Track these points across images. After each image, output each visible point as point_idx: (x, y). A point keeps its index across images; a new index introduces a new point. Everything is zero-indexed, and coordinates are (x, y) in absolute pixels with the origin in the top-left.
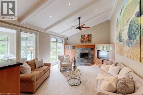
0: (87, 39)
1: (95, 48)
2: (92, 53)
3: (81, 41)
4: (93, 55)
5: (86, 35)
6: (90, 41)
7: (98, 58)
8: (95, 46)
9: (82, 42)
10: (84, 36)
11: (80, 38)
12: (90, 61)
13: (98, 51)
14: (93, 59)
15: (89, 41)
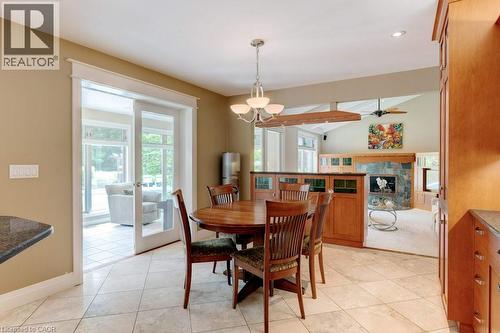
0: (389, 136)
1: (416, 164)
2: (406, 177)
3: (370, 143)
4: (410, 182)
5: (386, 127)
6: (398, 142)
7: (425, 189)
8: (414, 156)
9: (373, 145)
10: (381, 128)
11: (368, 133)
12: (402, 200)
13: (425, 170)
14: (409, 193)
15: (394, 142)
